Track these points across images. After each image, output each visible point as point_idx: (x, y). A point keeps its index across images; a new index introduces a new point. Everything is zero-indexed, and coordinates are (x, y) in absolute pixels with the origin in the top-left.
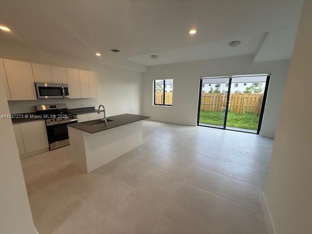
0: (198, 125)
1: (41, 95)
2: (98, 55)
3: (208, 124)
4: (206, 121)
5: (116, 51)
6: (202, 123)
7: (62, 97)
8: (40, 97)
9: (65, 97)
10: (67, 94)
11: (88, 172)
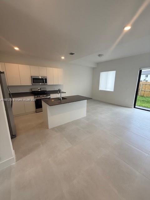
0: (135, 107)
1: (33, 83)
2: (63, 58)
3: (144, 107)
4: (144, 105)
5: (72, 54)
6: (139, 106)
7: (43, 84)
8: (33, 84)
9: (45, 84)
10: (46, 82)
11: (49, 128)
